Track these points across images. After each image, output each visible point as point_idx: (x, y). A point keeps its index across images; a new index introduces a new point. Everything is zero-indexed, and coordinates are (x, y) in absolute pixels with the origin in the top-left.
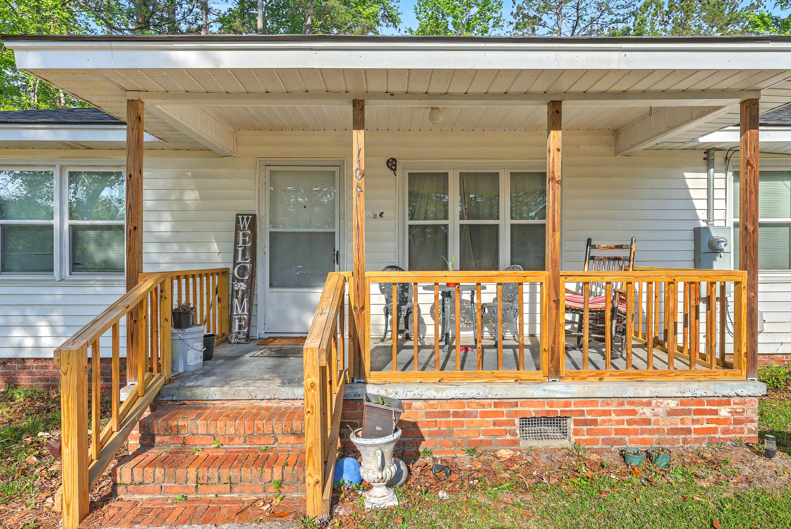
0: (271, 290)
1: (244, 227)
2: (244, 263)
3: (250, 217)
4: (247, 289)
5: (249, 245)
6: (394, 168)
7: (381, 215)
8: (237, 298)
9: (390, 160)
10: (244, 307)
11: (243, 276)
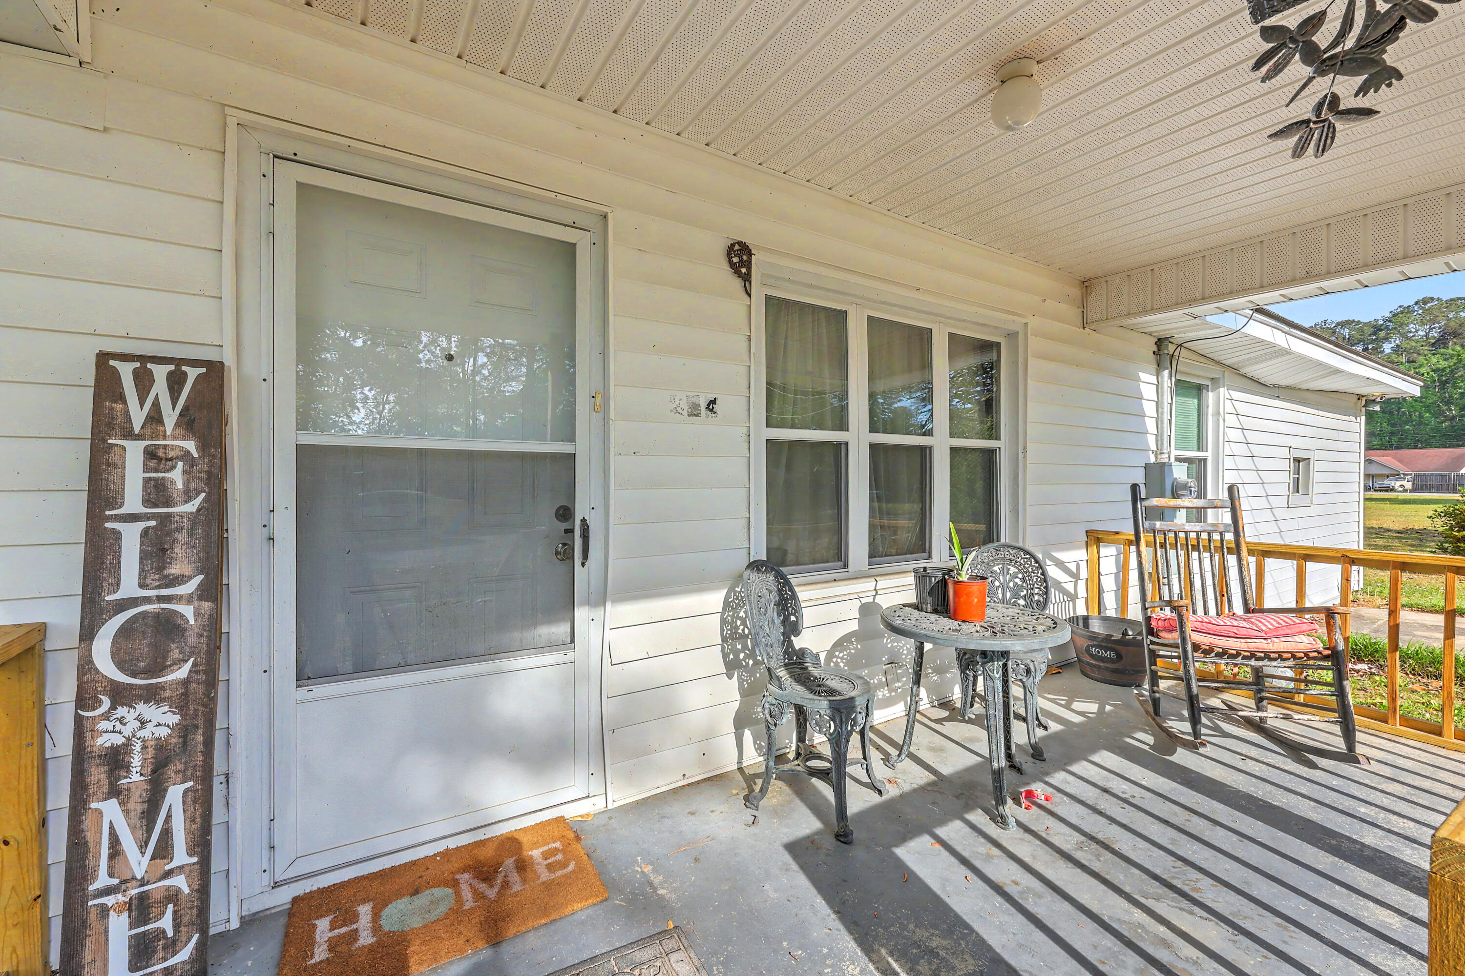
0: (303, 693)
1: (155, 418)
2: (160, 599)
3: (192, 373)
4: (184, 731)
5: (191, 507)
6: (744, 270)
7: (711, 405)
8: (114, 792)
9: (737, 247)
10: (167, 833)
11: (158, 667)
